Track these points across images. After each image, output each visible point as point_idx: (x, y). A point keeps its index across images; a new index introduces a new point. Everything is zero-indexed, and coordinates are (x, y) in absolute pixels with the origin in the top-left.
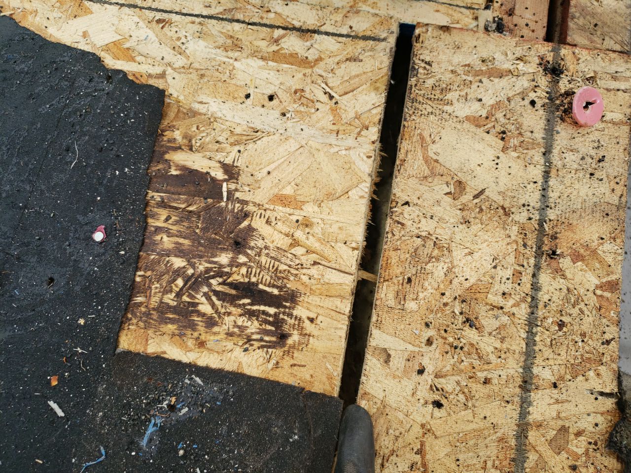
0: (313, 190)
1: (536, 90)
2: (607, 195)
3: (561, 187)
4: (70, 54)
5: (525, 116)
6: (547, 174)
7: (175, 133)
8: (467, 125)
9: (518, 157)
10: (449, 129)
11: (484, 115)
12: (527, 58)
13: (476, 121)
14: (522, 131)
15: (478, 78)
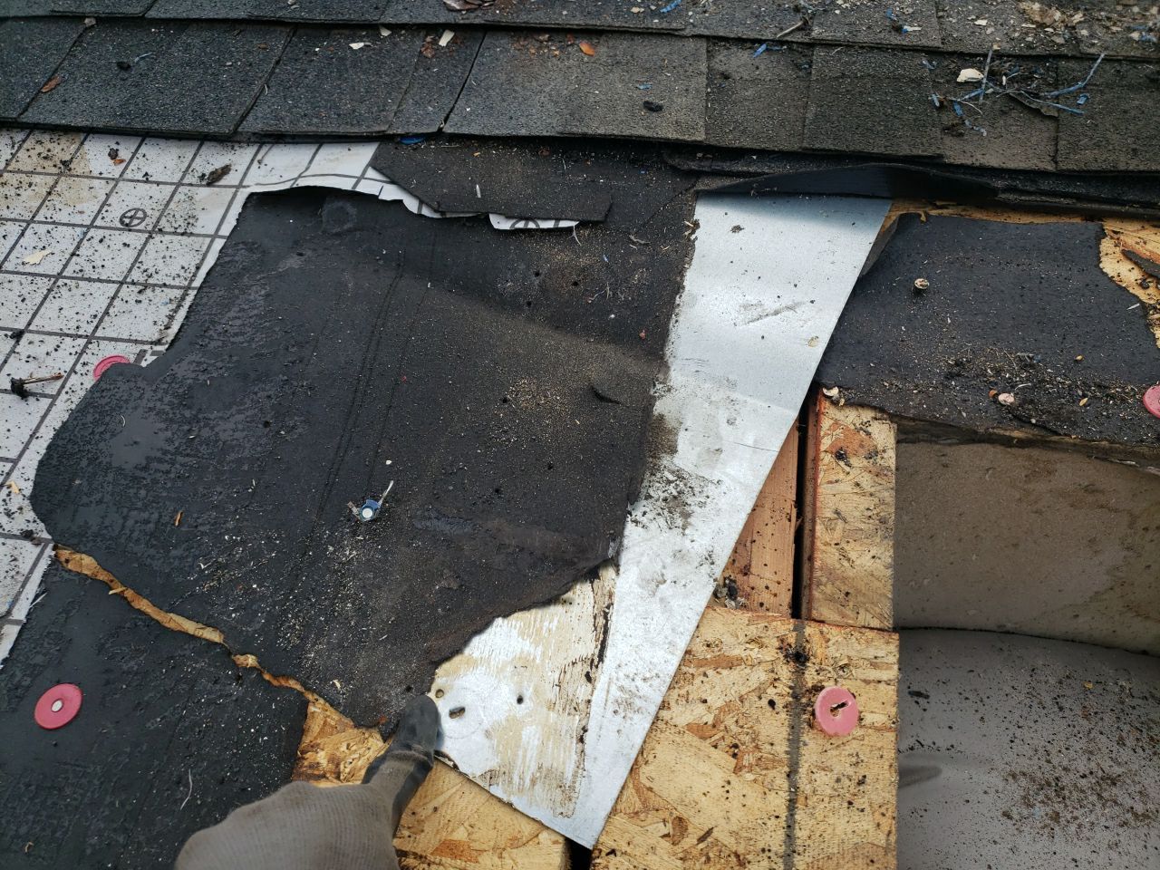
0: (493, 834)
1: (776, 684)
2: (870, 832)
3: (811, 823)
4: (192, 646)
5: (763, 721)
6: (792, 804)
7: (319, 755)
8: (689, 737)
9: (755, 781)
10: (666, 743)
11: (710, 723)
12: (763, 640)
13: (700, 731)
14: (759, 743)
15: (702, 670)
